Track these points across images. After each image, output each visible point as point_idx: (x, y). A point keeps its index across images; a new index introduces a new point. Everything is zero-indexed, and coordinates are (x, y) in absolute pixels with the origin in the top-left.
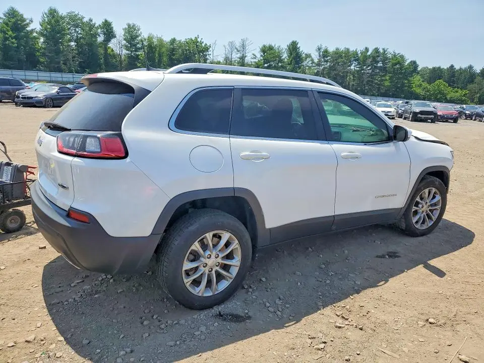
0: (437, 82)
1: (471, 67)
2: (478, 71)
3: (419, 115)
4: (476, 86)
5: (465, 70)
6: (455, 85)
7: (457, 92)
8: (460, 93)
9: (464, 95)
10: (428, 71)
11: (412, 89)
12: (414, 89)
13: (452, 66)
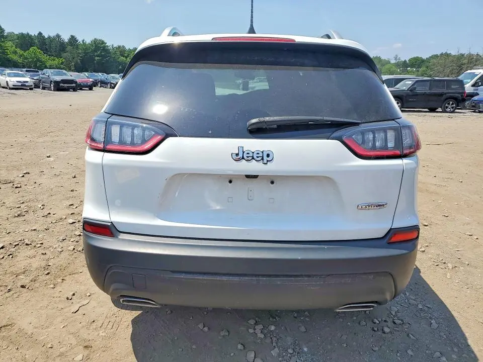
0: (31, 49)
1: (58, 36)
2: (66, 40)
3: (62, 85)
4: (69, 55)
5: (54, 38)
6: (49, 53)
7: (54, 60)
8: (57, 61)
9: (62, 63)
10: (15, 37)
11: (8, 56)
12: (10, 56)
13: (40, 34)
